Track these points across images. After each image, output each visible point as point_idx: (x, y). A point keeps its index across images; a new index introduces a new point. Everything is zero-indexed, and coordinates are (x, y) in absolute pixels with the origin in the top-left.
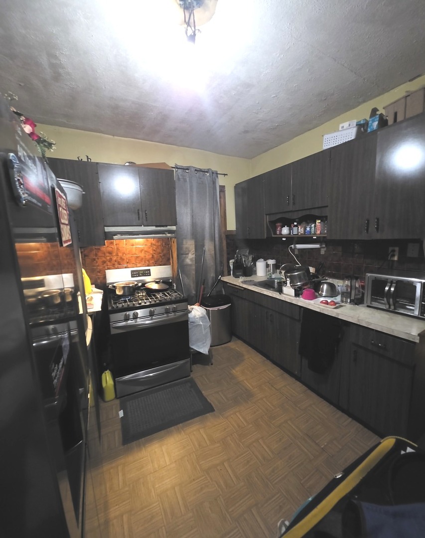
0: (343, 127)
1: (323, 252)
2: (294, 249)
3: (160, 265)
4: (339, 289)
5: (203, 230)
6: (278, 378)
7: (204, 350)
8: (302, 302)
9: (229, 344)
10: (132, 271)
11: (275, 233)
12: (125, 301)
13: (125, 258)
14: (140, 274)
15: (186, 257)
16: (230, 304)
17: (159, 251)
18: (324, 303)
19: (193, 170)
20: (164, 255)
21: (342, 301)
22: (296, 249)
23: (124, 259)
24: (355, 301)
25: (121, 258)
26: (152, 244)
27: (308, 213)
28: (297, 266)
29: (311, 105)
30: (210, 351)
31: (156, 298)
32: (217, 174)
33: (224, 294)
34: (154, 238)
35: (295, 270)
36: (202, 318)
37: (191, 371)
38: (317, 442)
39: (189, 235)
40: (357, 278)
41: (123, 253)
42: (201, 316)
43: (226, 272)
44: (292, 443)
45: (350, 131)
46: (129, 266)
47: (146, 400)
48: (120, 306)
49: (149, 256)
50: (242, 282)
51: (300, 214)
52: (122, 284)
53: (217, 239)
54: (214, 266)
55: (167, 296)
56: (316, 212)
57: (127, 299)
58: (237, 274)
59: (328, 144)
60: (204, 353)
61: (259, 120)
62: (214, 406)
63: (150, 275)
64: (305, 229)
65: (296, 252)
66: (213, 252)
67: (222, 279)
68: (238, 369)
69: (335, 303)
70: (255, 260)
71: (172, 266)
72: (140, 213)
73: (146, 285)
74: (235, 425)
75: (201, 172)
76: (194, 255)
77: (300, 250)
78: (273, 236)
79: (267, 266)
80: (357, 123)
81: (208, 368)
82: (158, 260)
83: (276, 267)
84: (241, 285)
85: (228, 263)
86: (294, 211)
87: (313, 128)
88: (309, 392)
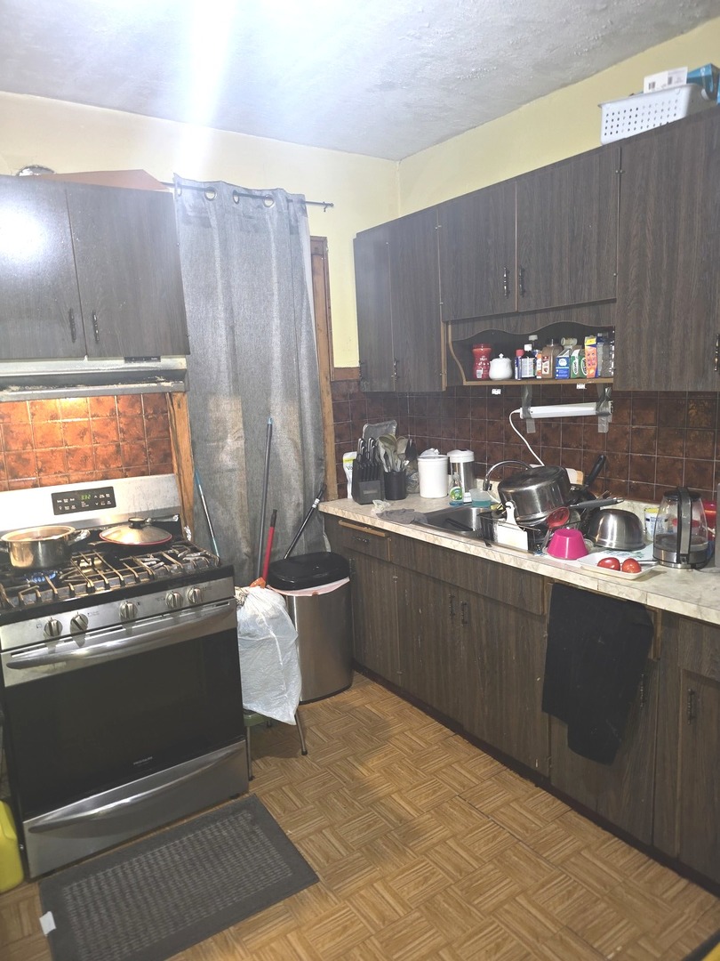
0: (653, 85)
1: (603, 427)
2: (525, 419)
3: (143, 474)
4: (649, 529)
5: (266, 367)
6: (489, 783)
7: (285, 712)
8: (548, 566)
9: (345, 696)
10: (55, 497)
11: (472, 377)
12: (44, 587)
13: (32, 457)
14: (83, 504)
15: (218, 447)
16: (346, 581)
17: (135, 431)
18: (608, 566)
19: (226, 192)
20: (152, 444)
21: (657, 560)
22: (531, 418)
23: (28, 461)
24: (691, 557)
25: (19, 456)
26: (113, 410)
27: (562, 317)
28: (534, 466)
29: (568, 22)
30: (298, 715)
31: (137, 571)
32: (303, 202)
33: (328, 549)
34: (119, 395)
35: (529, 477)
36: (275, 620)
37: (251, 778)
38: (595, 946)
39: (225, 384)
40: (694, 497)
41: (26, 443)
42: (272, 613)
43: (333, 489)
44: (528, 954)
45: (672, 95)
46: (45, 479)
47: (120, 874)
48: (31, 599)
49: (106, 450)
50: (381, 516)
51: (542, 322)
52: (29, 535)
53: (306, 395)
54: (301, 473)
55: (170, 563)
56: (584, 317)
57: (48, 579)
58: (366, 492)
59: (615, 129)
60: (285, 720)
61: (424, 55)
62: (315, 867)
63: (113, 505)
64: (555, 363)
65: (531, 429)
66: (296, 432)
67: (322, 508)
68: (374, 762)
69: (638, 567)
70: (414, 453)
71: (179, 475)
72: (78, 320)
73: (103, 535)
74: (374, 917)
75: (251, 200)
76: (243, 441)
77: (540, 422)
78: (465, 383)
79: (451, 468)
80: (689, 74)
81: (297, 764)
82: (136, 457)
83: (475, 470)
84: (379, 523)
85: (340, 462)
86: (524, 314)
87: (575, 81)
88: (573, 816)
